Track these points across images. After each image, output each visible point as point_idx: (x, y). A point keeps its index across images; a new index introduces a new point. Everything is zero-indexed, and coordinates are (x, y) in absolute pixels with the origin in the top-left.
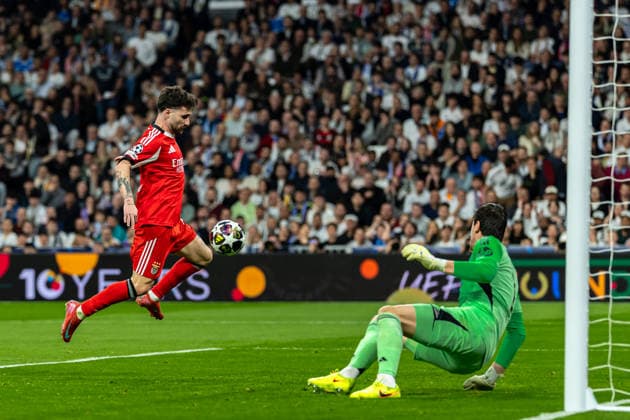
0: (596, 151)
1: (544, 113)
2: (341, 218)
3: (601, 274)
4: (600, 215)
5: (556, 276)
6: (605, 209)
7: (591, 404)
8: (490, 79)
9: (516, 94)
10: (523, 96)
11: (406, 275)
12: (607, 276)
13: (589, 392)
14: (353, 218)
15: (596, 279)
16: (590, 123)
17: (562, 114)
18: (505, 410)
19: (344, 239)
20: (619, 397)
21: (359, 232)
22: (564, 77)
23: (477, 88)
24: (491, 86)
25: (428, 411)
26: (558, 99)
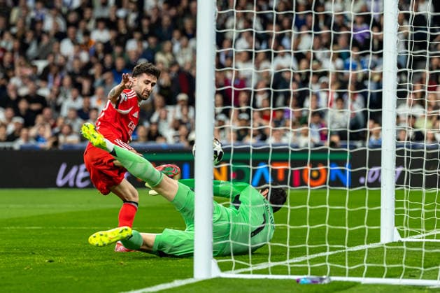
0: (219, 65)
1: (176, 34)
2: (10, 120)
3: (224, 165)
4: (222, 117)
5: (186, 167)
6: (227, 113)
7: (216, 273)
8: (132, 6)
9: (154, 19)
10: (159, 20)
11: (63, 168)
12: (228, 168)
13: (214, 262)
14: (19, 120)
15: (219, 170)
16: (215, 43)
17: (192, 35)
18: (145, 277)
19: (13, 137)
20: (238, 266)
21: (24, 132)
22: (193, 5)
23: (121, 13)
24: (133, 11)
25: (83, 278)
26: (188, 23)
